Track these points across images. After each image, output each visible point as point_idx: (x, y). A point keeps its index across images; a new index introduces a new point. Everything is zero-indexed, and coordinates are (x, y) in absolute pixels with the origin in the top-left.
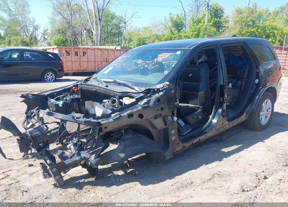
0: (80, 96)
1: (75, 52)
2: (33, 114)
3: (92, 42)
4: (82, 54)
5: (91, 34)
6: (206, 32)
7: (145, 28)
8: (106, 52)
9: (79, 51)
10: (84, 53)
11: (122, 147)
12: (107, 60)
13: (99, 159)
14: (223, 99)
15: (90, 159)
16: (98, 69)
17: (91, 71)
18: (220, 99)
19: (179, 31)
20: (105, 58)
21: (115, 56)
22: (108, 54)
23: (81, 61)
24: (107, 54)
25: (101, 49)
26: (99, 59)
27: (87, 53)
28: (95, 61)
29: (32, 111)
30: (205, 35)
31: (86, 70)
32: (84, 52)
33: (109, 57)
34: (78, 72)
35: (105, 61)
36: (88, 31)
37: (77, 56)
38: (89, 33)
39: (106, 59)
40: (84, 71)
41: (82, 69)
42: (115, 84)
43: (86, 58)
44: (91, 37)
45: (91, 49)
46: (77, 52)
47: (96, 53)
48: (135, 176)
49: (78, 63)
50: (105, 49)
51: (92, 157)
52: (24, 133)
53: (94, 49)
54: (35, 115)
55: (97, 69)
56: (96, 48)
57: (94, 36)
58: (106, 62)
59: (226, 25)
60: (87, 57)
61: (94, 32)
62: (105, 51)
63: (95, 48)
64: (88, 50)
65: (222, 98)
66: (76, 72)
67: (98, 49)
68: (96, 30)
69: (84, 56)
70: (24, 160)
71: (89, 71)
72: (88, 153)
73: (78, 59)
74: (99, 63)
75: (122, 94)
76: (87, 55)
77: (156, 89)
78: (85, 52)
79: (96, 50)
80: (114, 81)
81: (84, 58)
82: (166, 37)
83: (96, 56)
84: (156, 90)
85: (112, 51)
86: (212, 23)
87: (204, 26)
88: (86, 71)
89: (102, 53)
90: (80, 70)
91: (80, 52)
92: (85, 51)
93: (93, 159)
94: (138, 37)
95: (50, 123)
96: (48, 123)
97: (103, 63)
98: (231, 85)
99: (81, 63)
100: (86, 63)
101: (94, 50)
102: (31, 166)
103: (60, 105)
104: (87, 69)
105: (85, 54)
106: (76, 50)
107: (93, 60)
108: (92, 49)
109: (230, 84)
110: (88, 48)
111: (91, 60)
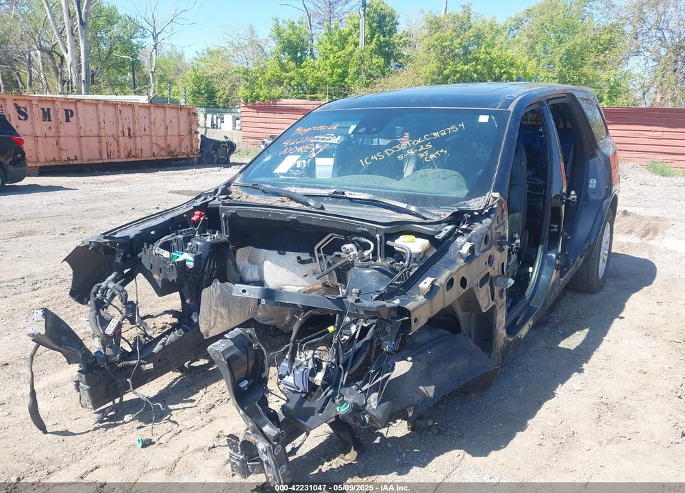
0: (225, 237)
1: (43, 109)
2: (108, 295)
3: (63, 82)
4: (62, 116)
5: (58, 60)
6: (362, 66)
7: (211, 53)
8: (127, 112)
9: (54, 107)
10: (69, 114)
11: (422, 366)
12: (131, 133)
13: (386, 403)
14: (558, 228)
15: (368, 406)
16: (108, 156)
17: (91, 162)
18: (553, 228)
19: (299, 61)
20: (126, 127)
21: (153, 121)
22: (133, 117)
23: (62, 134)
24: (131, 118)
25: (115, 104)
26: (109, 129)
27: (77, 113)
28: (99, 136)
29: (103, 284)
30: (361, 74)
31: (76, 159)
32: (66, 111)
33: (137, 125)
34: (53, 163)
35: (126, 133)
36: (50, 53)
37: (49, 120)
38: (52, 58)
39: (129, 130)
40: (70, 162)
41: (64, 158)
42: (341, 200)
43: (75, 126)
44: (59, 70)
45: (87, 102)
46: (49, 109)
47: (101, 114)
48: (439, 433)
49: (54, 141)
50: (124, 104)
51: (370, 403)
52: (99, 352)
53: (95, 102)
54: (113, 295)
55: (105, 156)
56: (101, 100)
57: (67, 69)
58: (130, 136)
59: (406, 51)
60: (78, 124)
61: (68, 57)
62: (125, 110)
63: (98, 100)
64: (79, 105)
65: (556, 226)
66: (47, 164)
67: (106, 103)
68: (72, 51)
69: (68, 120)
70: (109, 430)
71: (85, 163)
72: (360, 391)
73: (53, 130)
74: (111, 140)
75: (391, 228)
76: (78, 119)
77: (477, 211)
78: (72, 112)
79: (100, 107)
80: (335, 193)
81: (69, 128)
82: (268, 76)
83: (102, 121)
84: (476, 213)
85: (143, 109)
86: (373, 46)
87: (357, 51)
88: (75, 162)
89: (116, 114)
90: (60, 160)
91: (56, 112)
92: (72, 107)
93: (375, 407)
94: (193, 73)
95: (157, 316)
96: (151, 317)
97: (121, 139)
98: (574, 195)
99: (62, 139)
100: (75, 142)
101: (96, 104)
102: (149, 445)
103: (190, 265)
104: (78, 158)
105: (72, 116)
106: (46, 106)
107: (95, 132)
108: (91, 102)
109: (573, 193)
110: (79, 100)
111: (89, 133)
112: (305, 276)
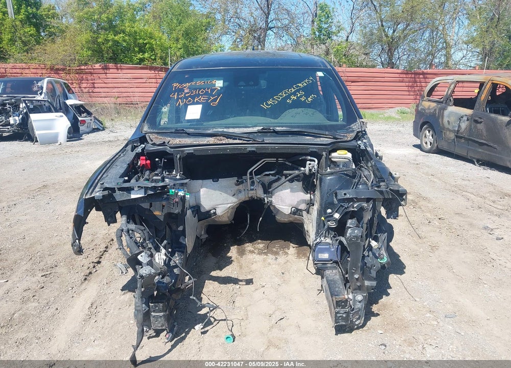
80: (263, 129)
112: (234, 195)
